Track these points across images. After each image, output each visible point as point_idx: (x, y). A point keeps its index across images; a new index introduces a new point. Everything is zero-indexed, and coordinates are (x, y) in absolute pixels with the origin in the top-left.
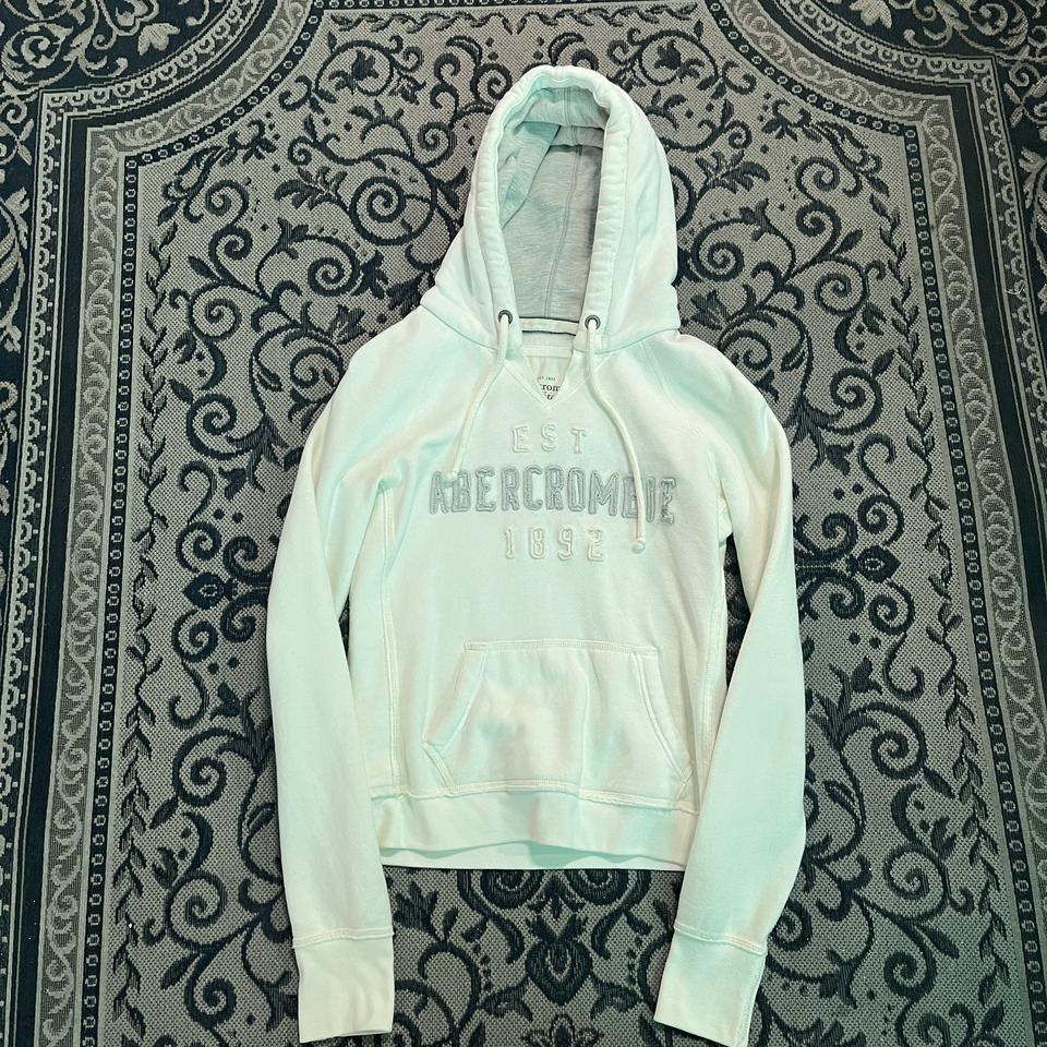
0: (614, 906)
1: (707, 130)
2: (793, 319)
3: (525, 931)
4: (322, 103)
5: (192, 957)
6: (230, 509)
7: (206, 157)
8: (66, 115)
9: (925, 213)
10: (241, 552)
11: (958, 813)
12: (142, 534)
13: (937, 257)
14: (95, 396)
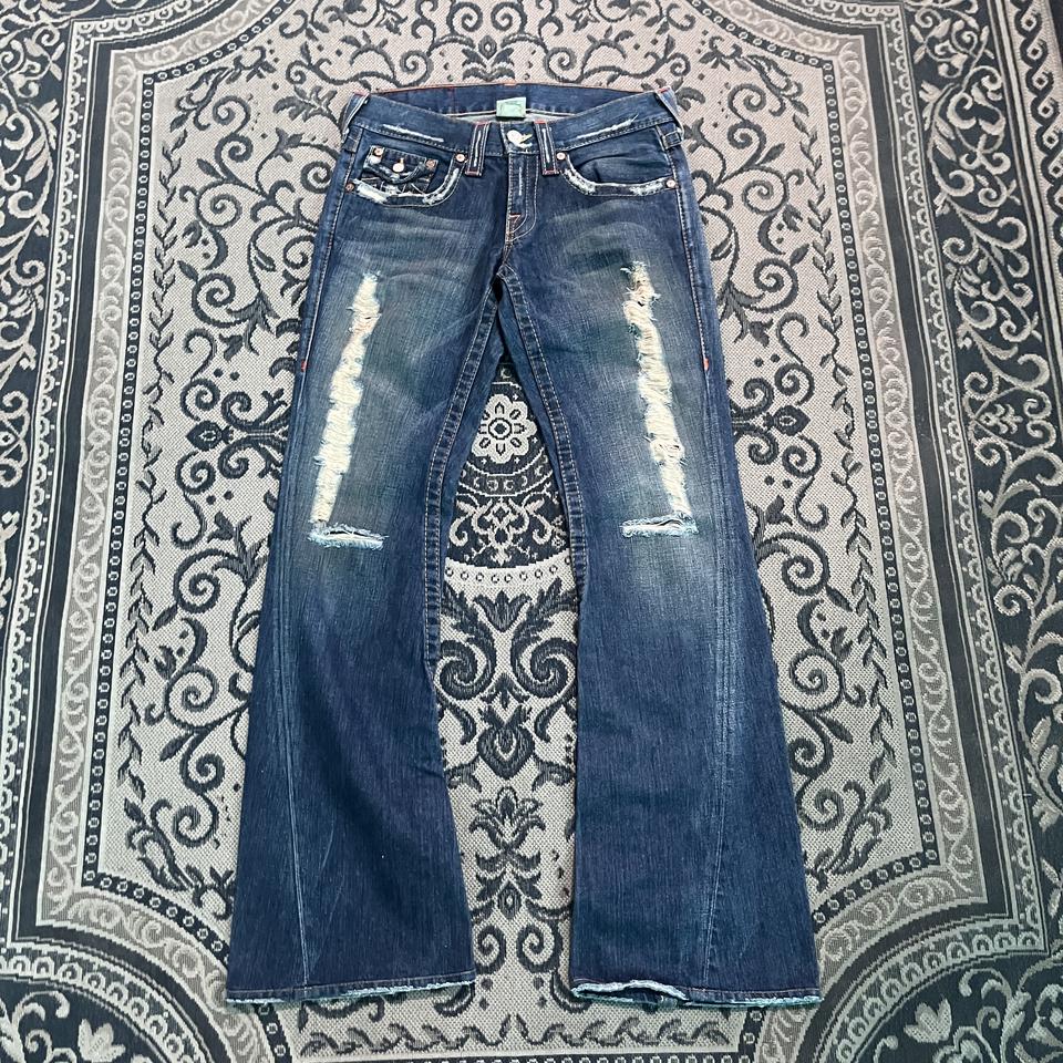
0: (555, 699)
1: (651, 61)
2: (723, 217)
3: (477, 718)
4: (316, 32)
5: (187, 736)
6: (227, 369)
7: (214, 76)
8: (93, 40)
9: (839, 132)
10: (237, 405)
11: (854, 624)
12: (151, 389)
13: (847, 169)
14: (112, 273)
